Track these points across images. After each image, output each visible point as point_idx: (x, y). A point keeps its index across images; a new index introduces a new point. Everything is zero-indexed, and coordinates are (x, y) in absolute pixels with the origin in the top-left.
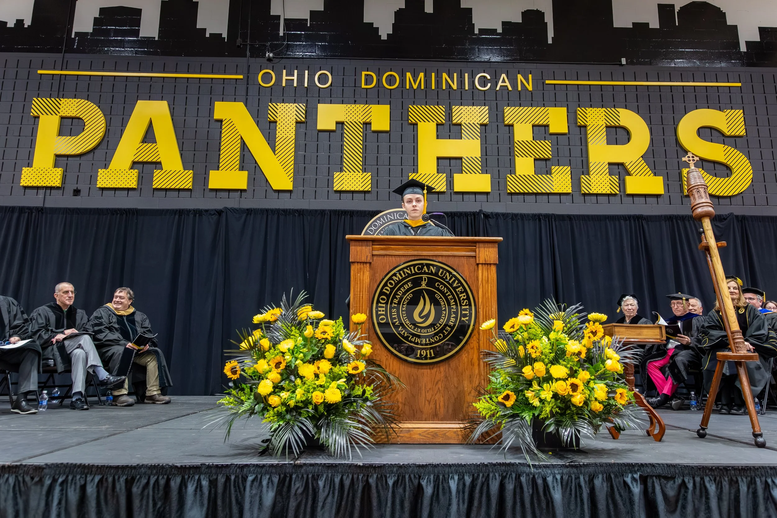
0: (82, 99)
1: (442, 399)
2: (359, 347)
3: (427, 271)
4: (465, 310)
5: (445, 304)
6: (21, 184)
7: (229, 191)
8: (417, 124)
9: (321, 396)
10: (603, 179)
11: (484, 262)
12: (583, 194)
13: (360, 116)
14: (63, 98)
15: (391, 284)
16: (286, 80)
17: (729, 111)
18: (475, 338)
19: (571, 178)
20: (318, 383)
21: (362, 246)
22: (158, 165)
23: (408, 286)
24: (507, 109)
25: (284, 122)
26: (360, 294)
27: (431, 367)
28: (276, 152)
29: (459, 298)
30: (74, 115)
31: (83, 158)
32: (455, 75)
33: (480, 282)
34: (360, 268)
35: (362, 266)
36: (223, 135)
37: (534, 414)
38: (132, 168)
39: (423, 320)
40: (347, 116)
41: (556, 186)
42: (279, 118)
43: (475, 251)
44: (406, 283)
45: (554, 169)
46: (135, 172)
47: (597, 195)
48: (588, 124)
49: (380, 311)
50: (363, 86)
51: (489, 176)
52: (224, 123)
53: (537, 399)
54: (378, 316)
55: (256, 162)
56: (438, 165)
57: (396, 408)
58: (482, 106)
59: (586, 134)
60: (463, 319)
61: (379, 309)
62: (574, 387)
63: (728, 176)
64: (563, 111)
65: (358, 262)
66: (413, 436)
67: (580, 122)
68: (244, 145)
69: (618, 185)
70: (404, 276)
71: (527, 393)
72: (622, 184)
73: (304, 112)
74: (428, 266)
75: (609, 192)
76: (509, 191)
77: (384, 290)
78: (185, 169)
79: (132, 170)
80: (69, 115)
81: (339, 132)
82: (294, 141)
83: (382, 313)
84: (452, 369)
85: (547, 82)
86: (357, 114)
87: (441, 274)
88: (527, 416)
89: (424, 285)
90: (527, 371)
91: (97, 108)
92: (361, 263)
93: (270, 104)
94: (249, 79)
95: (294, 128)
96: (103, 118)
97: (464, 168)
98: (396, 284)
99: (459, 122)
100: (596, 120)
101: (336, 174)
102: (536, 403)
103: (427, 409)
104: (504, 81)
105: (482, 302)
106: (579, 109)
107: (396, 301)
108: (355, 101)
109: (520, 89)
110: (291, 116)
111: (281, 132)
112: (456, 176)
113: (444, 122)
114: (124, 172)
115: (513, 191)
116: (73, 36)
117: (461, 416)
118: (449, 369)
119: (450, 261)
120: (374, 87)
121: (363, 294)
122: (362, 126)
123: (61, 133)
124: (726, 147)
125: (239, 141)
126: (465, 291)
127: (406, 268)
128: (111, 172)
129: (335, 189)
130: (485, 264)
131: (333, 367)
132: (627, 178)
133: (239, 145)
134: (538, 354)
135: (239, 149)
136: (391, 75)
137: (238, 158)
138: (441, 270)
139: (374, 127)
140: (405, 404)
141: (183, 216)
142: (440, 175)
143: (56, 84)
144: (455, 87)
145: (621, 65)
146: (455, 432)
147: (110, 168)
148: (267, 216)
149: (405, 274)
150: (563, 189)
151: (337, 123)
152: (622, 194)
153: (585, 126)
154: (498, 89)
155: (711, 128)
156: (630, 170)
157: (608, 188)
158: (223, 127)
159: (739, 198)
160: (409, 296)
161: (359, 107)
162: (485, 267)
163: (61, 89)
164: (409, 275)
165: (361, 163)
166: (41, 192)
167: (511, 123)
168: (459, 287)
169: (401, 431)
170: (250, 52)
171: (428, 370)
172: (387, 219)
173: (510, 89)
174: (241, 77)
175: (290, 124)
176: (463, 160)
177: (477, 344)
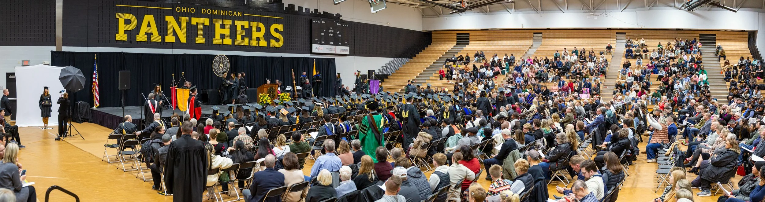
7: (170, 42)
8: (215, 24)
10: (255, 42)
13: (202, 21)
14: (124, 13)
16: (183, 10)
19: (248, 41)
22: (152, 34)
24: (236, 21)
28: (182, 31)
31: (132, 32)
32: (224, 11)
36: (168, 25)
40: (198, 21)
41: (245, 43)
42: (182, 21)
45: (245, 38)
47: (253, 46)
48: (253, 26)
50: (202, 13)
51: (231, 40)
52: (168, 22)
55: (177, 34)
56: (220, 36)
58: (230, 20)
59: (252, 29)
63: (279, 42)
64: (248, 22)
69: (258, 43)
73: (188, 20)
76: (235, 45)
78: (159, 35)
79: (145, 35)
80: (127, 18)
81: (197, 26)
82: (186, 28)
85: (245, 14)
91: (134, 17)
93: (180, 17)
94: (174, 10)
96: (136, 20)
99: (225, 24)
101: (196, 38)
104: (235, 14)
106: (251, 22)
108: (201, 17)
109: (238, 16)
110: (185, 20)
111: (183, 26)
112: (224, 39)
113: (221, 24)
120: (205, 13)
122: (202, 24)
123: (125, 24)
124: (279, 34)
128: (140, 36)
129: (196, 43)
133: (172, 29)
136: (209, 10)
137: (172, 32)
139: (205, 24)
142: (221, 39)
144: (224, 14)
151: (196, 23)
155: (277, 29)
156: (260, 39)
161: (202, 19)
167: (236, 25)
174: (171, 9)
175: (185, 23)
176: (226, 35)
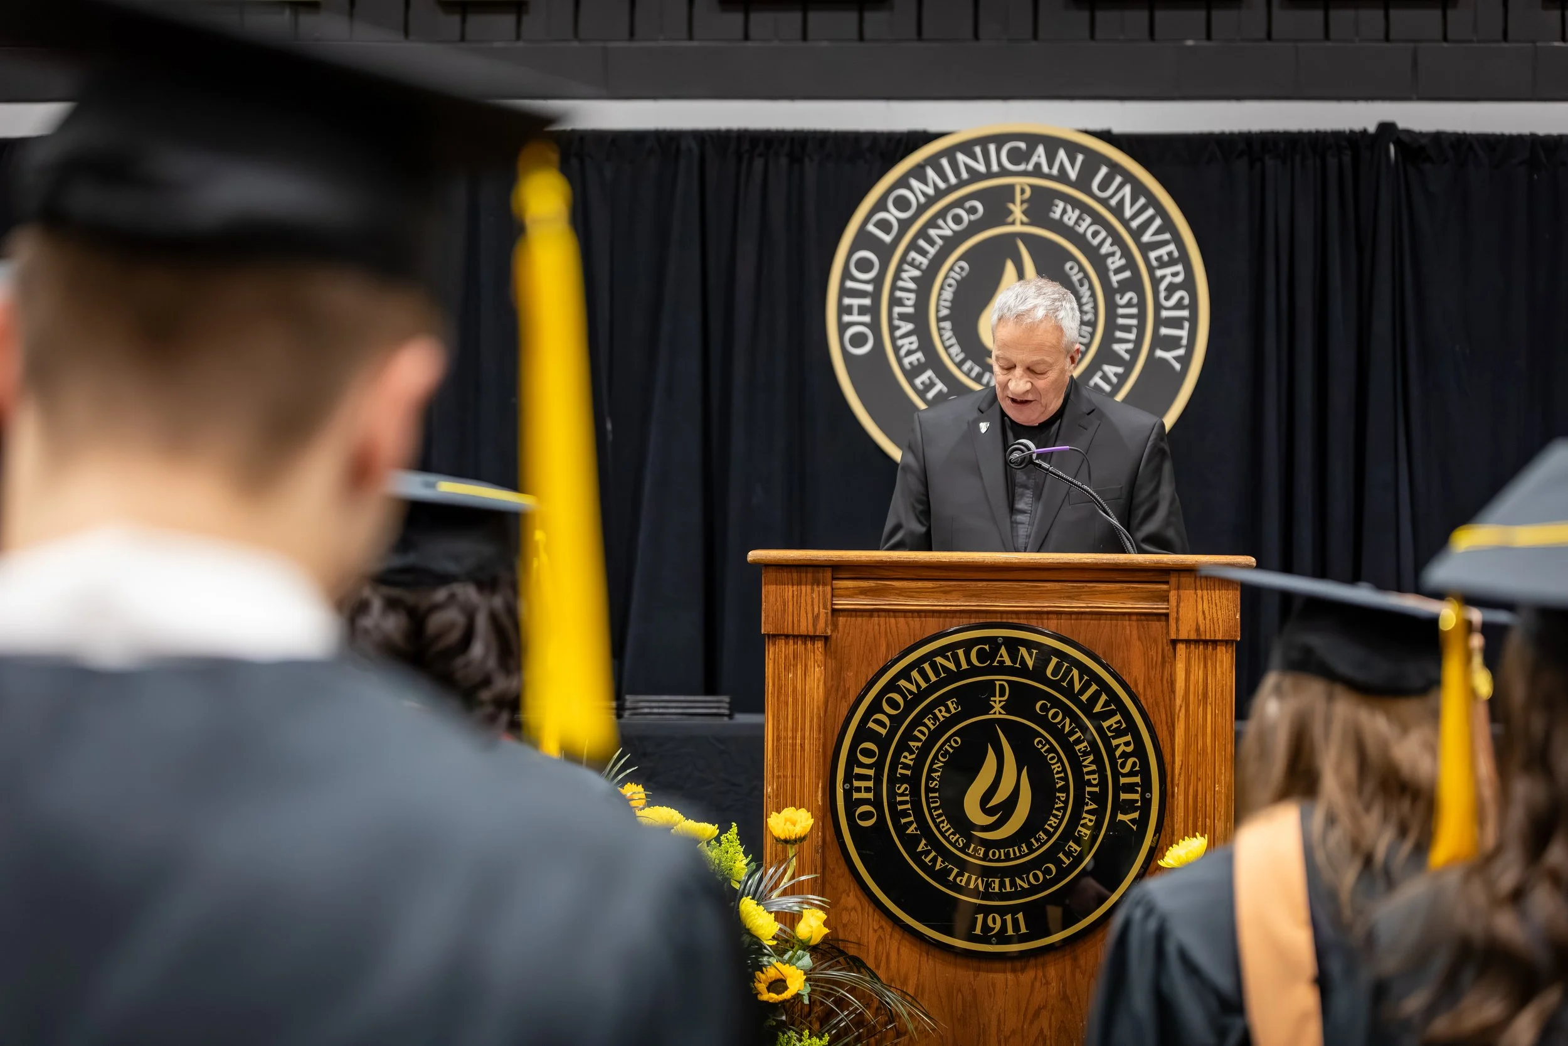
3: (1008, 663)
4: (1130, 788)
5: (1064, 770)
11: (1193, 636)
15: (893, 704)
21: (800, 583)
23: (948, 710)
26: (794, 738)
27: (1018, 965)
29: (1111, 750)
33: (1178, 702)
34: (795, 655)
35: (800, 646)
39: (991, 820)
43: (1165, 598)
44: (941, 701)
49: (858, 790)
54: (851, 805)
60: (1120, 817)
61: (856, 784)
65: (787, 636)
70: (933, 678)
74: (1012, 645)
77: (871, 725)
83: (863, 795)
87: (1054, 673)
89: (997, 707)
92: (795, 637)
98: (910, 705)
105: (1185, 764)
107: (908, 759)
118: (1073, 974)
119: (1084, 632)
121: (803, 738)
126: (1132, 728)
127: (941, 651)
130: (1197, 642)
138: (1054, 660)
149: (937, 674)
160: (950, 741)
162: (1197, 651)
164: (952, 677)
168: (1111, 714)
171: (1010, 976)
172: (957, 173)
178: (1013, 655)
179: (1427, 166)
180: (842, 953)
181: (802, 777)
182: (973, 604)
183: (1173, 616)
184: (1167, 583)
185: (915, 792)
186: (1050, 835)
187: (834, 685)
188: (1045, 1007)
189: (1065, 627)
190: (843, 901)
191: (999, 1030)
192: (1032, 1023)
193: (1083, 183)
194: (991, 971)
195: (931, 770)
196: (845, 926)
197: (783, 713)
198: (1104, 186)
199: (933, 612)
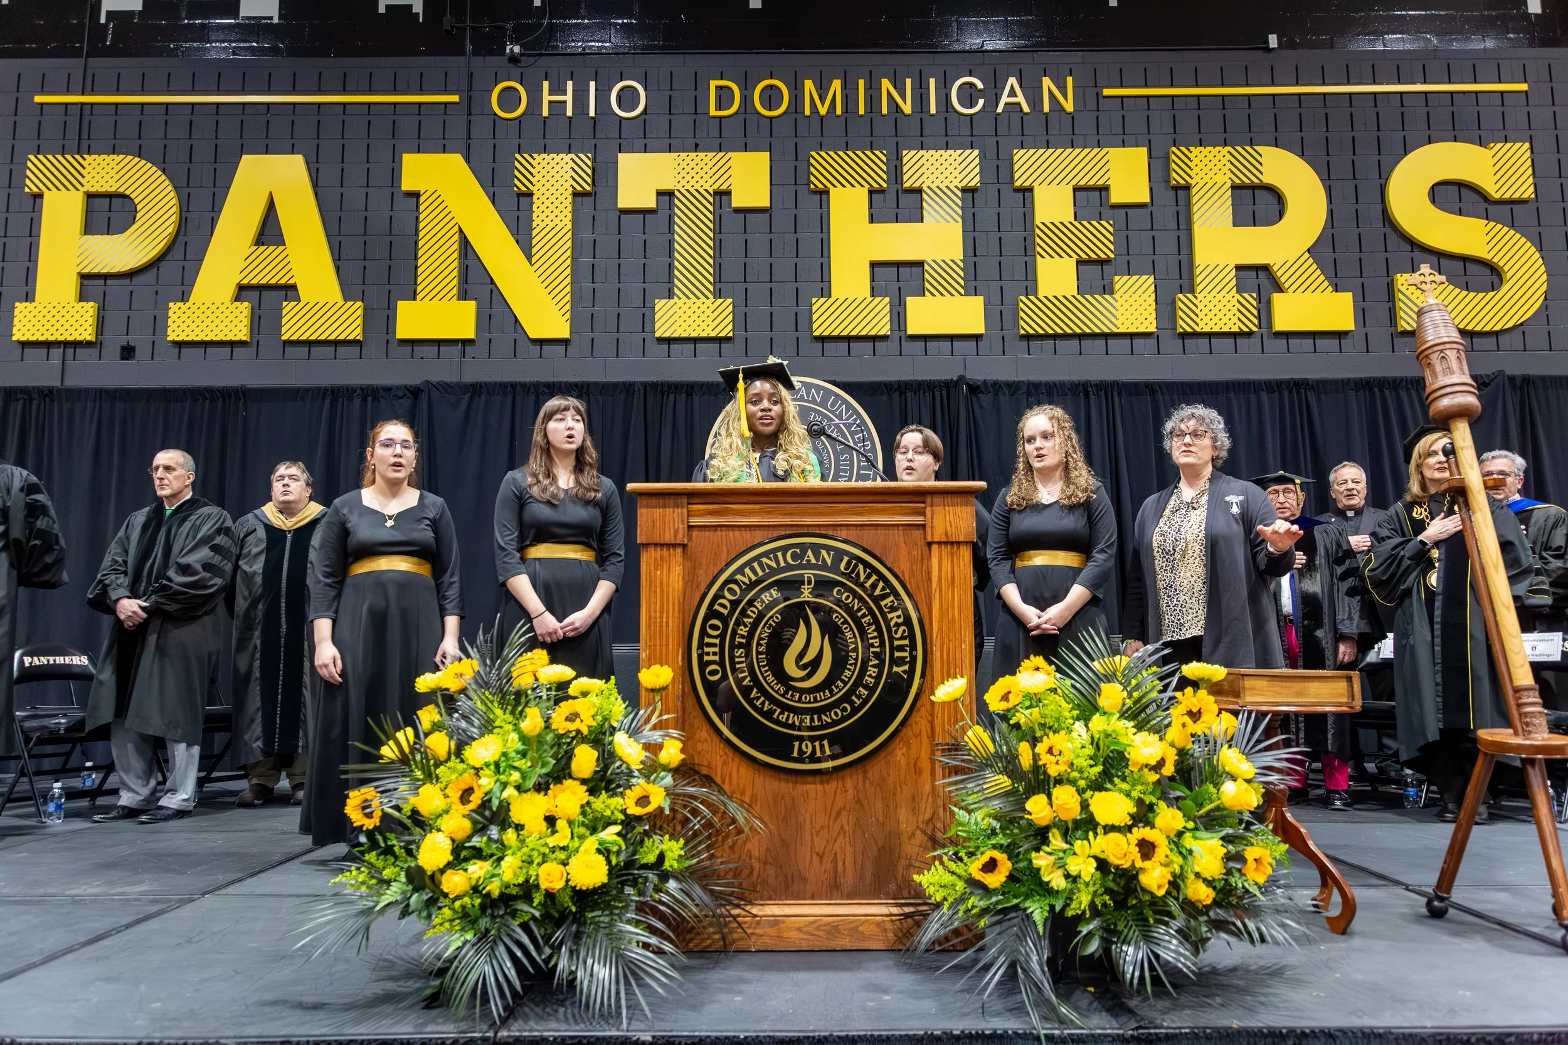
0: (127, 154)
1: (848, 848)
2: (653, 748)
3: (813, 561)
4: (901, 648)
5: (854, 636)
6: (14, 338)
7: (439, 342)
8: (827, 192)
9: (558, 874)
10: (1225, 301)
11: (943, 539)
12: (1180, 334)
13: (706, 177)
14: (89, 153)
15: (732, 592)
16: (550, 102)
17: (1499, 145)
18: (922, 713)
19: (1156, 300)
20: (552, 841)
21: (664, 507)
22: (289, 291)
23: (771, 596)
24: (1019, 155)
25: (548, 194)
26: (661, 618)
27: (824, 778)
28: (534, 260)
29: (887, 622)
30: (113, 189)
31: (136, 280)
32: (908, 81)
33: (934, 585)
34: (662, 558)
35: (665, 552)
36: (421, 226)
37: (1052, 907)
38: (237, 298)
39: (803, 673)
40: (679, 177)
41: (1122, 319)
42: (538, 186)
43: (923, 514)
44: (767, 588)
45: (1120, 281)
46: (244, 308)
47: (1210, 335)
48: (1193, 182)
49: (708, 654)
50: (713, 112)
51: (980, 300)
52: (422, 199)
53: (1060, 872)
54: (703, 665)
55: (492, 282)
56: (873, 280)
57: (746, 872)
58: (965, 149)
59: (1188, 205)
60: (895, 669)
61: (706, 650)
62: (1147, 849)
63: (1494, 287)
64: (1140, 155)
65: (656, 545)
66: (785, 935)
67: (1176, 178)
68: (465, 245)
69: (1255, 312)
70: (760, 573)
71: (1037, 858)
72: (1265, 311)
73: (589, 172)
74: (816, 549)
75: (1235, 329)
76: (1022, 332)
77: (716, 607)
78: (346, 300)
79: (237, 304)
80: (103, 190)
81: (663, 214)
82: (569, 235)
83: (712, 658)
84: (871, 783)
85: (1107, 92)
86: (702, 173)
87: (846, 568)
88: (1038, 911)
89: (806, 593)
90: (1038, 808)
91: (159, 173)
92: (662, 545)
93: (517, 156)
94: (474, 103)
95: (570, 208)
96: (172, 194)
97: (927, 285)
98: (744, 593)
99: (917, 185)
100: (1211, 174)
101: (659, 304)
102: (1057, 881)
103: (816, 871)
104: (1013, 92)
105: (940, 629)
106: (1174, 149)
107: (743, 631)
108: (697, 145)
109: (1046, 109)
110: (562, 181)
111: (542, 217)
113: (885, 185)
114: (223, 308)
115: (1032, 332)
116: (103, 20)
117: (893, 886)
118: (864, 782)
119: (866, 538)
120: (736, 113)
121: (668, 618)
122: (711, 199)
123: (89, 228)
124: (1492, 224)
125: (456, 237)
126: (902, 605)
127: (766, 554)
128: (194, 308)
129: (657, 335)
130: (946, 543)
131: (592, 799)
132: (1276, 297)
133: (456, 246)
134: (1062, 768)
135: (456, 255)
136: (771, 87)
137: (455, 273)
138: (846, 559)
139: (737, 202)
140: (765, 863)
141: (340, 400)
142: (878, 299)
143: (73, 123)
144: (907, 109)
145: (1268, 50)
146: (879, 924)
147: (192, 300)
148: (514, 397)
149: (763, 570)
150: (1137, 324)
151: (660, 194)
152: (1264, 331)
153: (1187, 188)
154: (1000, 110)
155: (1460, 185)
156: (1283, 280)
157: (1235, 319)
158: (422, 208)
159: (1517, 335)
160: (773, 617)
161: (706, 159)
162: (946, 550)
163: (85, 135)
164: (773, 572)
165: (711, 279)
166: (56, 352)
167: (1027, 184)
168: (887, 596)
169: (758, 923)
170: (471, 43)
171: (819, 787)
173: (1026, 109)
174: (455, 98)
175: (561, 199)
176: (926, 267)
177: (929, 725)
178: (817, 555)
179: (980, 395)
180: (697, 772)
181: (667, 645)
182: (788, 520)
183: (929, 525)
184: (924, 502)
185: (748, 655)
186: (845, 683)
187: (690, 578)
188: (844, 808)
189: (852, 535)
190: (697, 736)
191: (812, 828)
192: (835, 820)
193: (823, 404)
194: (806, 783)
195: (760, 639)
196: (699, 753)
197: (653, 600)
198: (833, 405)
199: (760, 526)
